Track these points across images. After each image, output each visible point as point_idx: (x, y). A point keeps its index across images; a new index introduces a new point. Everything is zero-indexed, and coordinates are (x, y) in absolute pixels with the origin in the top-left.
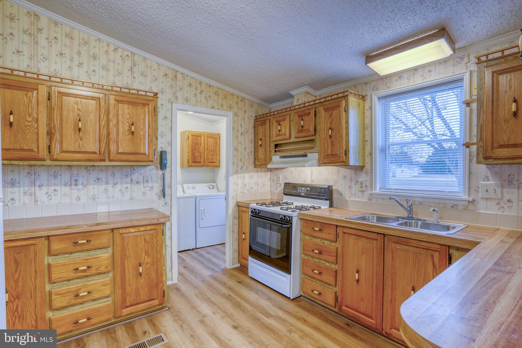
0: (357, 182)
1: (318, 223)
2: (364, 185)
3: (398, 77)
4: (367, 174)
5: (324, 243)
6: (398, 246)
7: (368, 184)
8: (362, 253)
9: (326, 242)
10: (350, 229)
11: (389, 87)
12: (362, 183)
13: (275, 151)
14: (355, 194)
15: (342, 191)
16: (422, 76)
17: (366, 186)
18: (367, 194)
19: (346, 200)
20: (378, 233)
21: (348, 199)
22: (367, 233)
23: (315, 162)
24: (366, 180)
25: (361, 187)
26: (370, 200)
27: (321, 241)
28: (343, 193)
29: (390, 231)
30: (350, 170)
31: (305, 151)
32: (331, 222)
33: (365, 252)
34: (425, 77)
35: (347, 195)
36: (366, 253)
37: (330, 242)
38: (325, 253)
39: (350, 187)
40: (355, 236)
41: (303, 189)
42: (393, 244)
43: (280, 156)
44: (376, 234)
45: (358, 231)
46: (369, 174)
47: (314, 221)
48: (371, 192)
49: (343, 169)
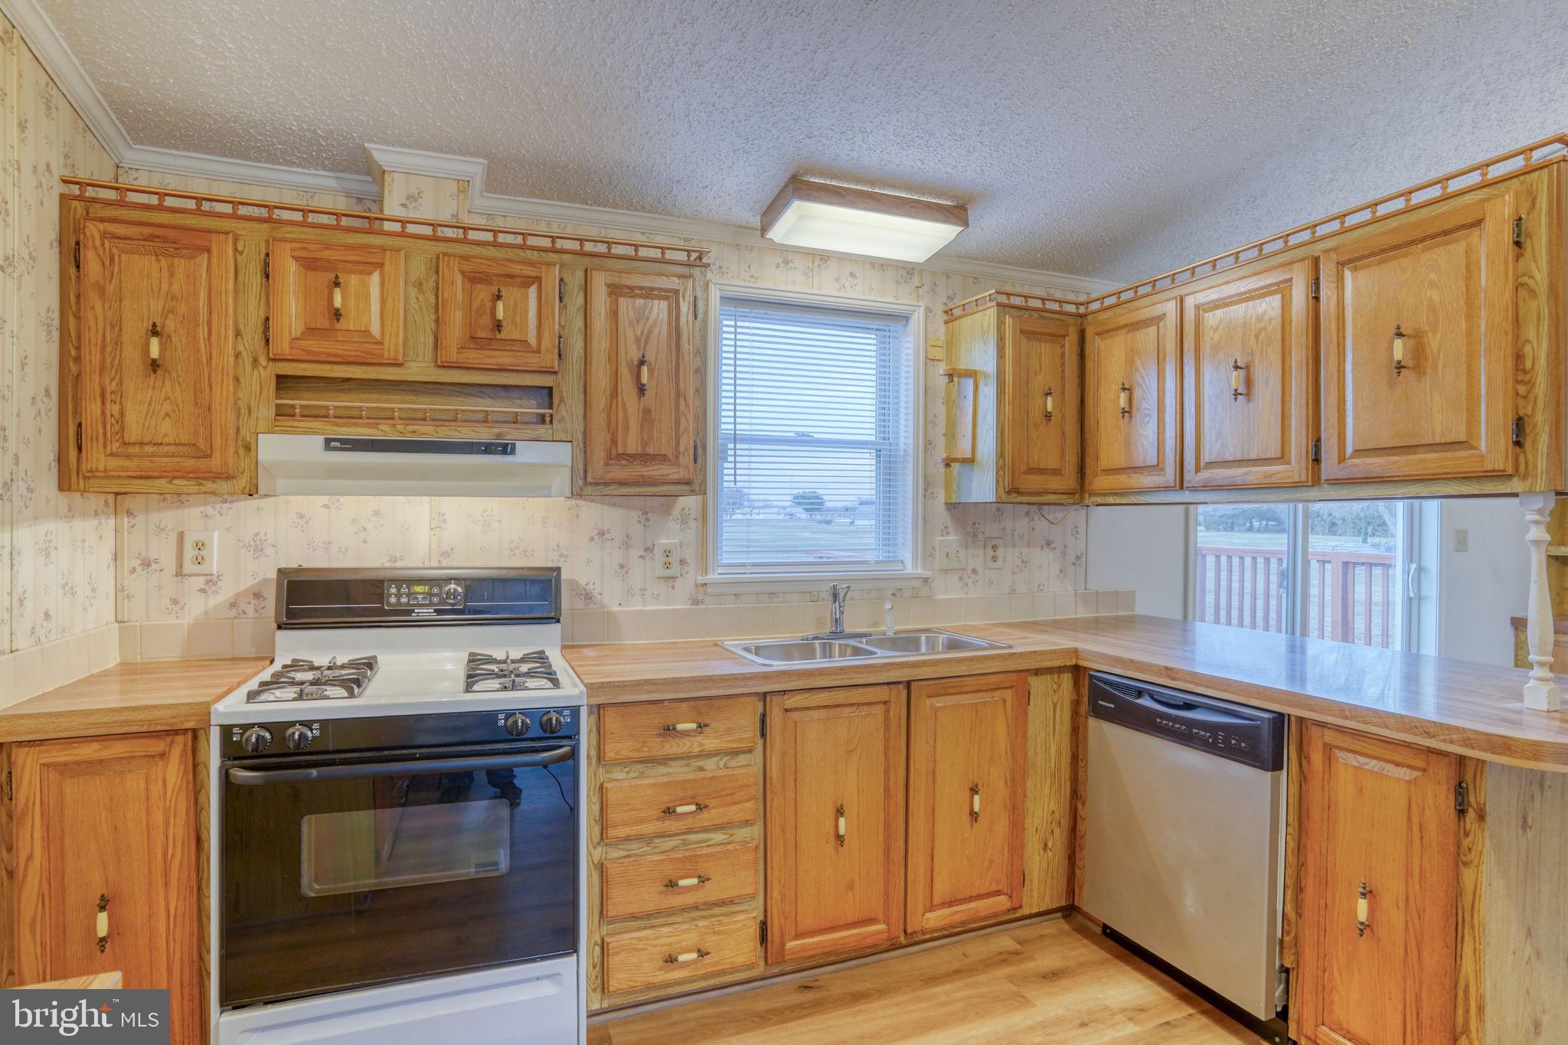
0: (649, 549)
2: (674, 559)
3: (781, 260)
4: (684, 522)
5: (702, 769)
6: (939, 702)
7: (690, 555)
8: (848, 752)
9: (710, 764)
10: (807, 695)
11: (756, 279)
12: (667, 553)
14: (643, 590)
15: (591, 586)
16: (837, 280)
17: (682, 562)
18: (685, 586)
19: (610, 616)
20: (888, 684)
21: (615, 608)
22: (861, 690)
24: (681, 543)
25: (667, 565)
26: (695, 602)
27: (687, 765)
28: (596, 592)
29: (925, 669)
30: (620, 511)
31: (496, 430)
33: (856, 748)
34: (844, 286)
35: (612, 599)
36: (859, 750)
37: (725, 759)
38: (712, 803)
39: (622, 566)
40: (822, 711)
41: (418, 589)
42: (928, 701)
43: (328, 441)
44: (886, 687)
45: (833, 693)
46: (692, 523)
47: (662, 701)
48: (701, 579)
49: (593, 504)
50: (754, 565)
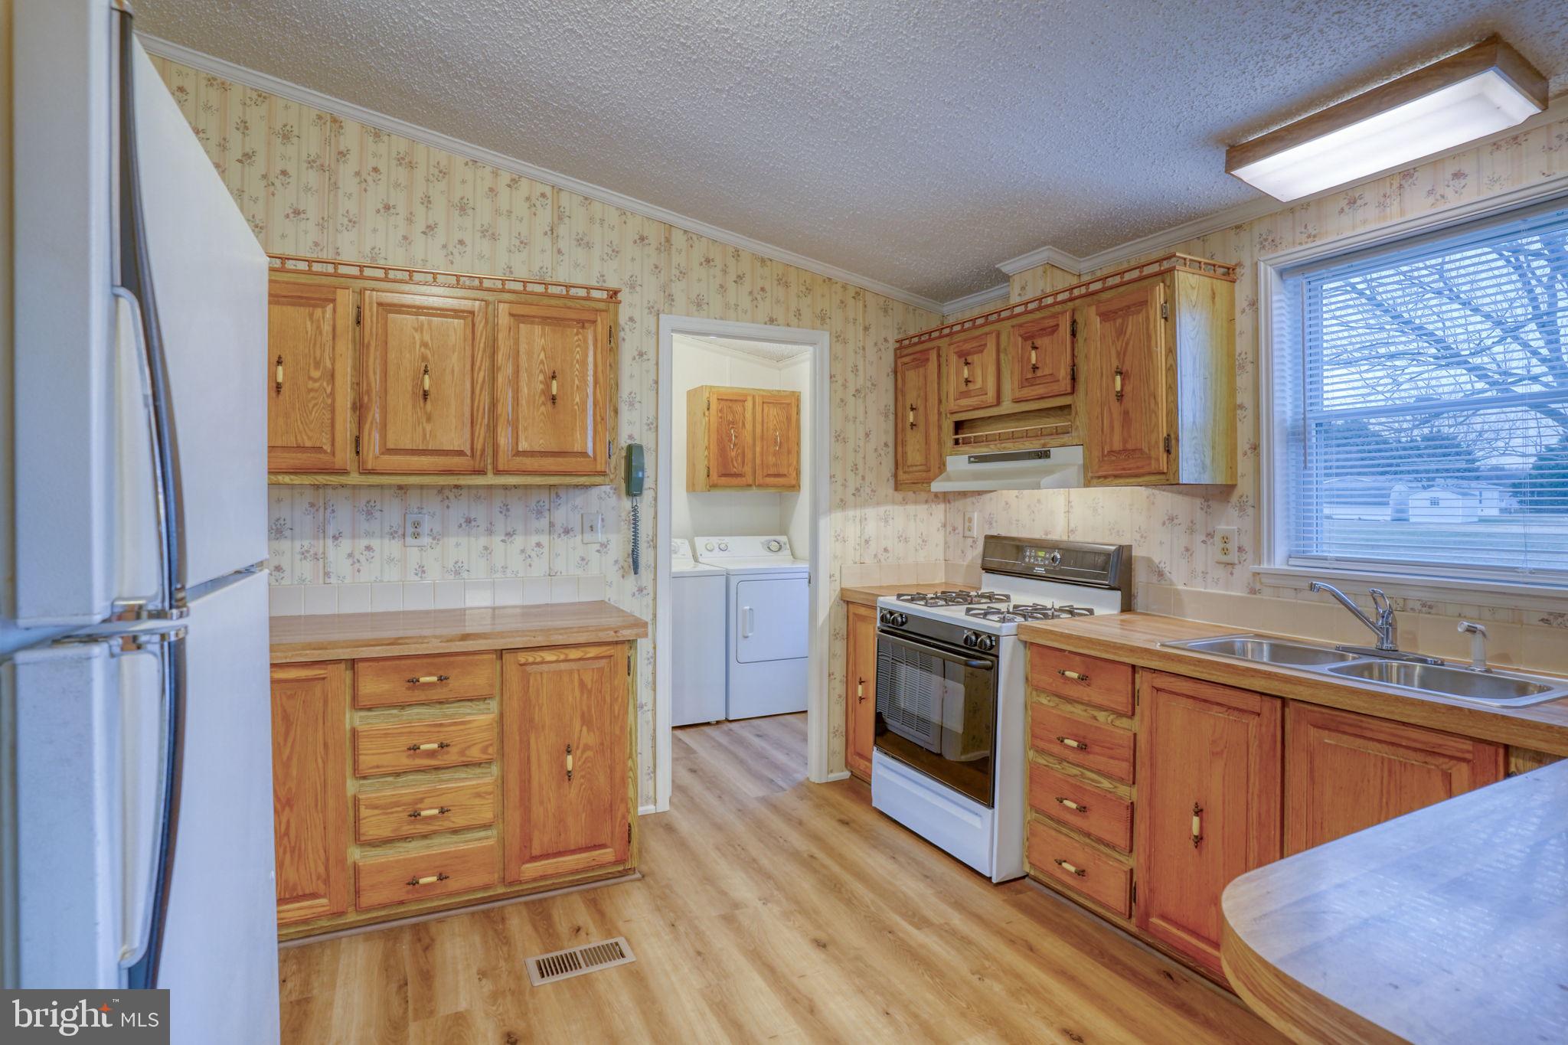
0: (1210, 535)
1: (1078, 658)
2: (1233, 546)
4: (1241, 509)
5: (1095, 718)
6: (1330, 739)
7: (1247, 541)
8: (1214, 754)
9: (1102, 716)
10: (1172, 678)
11: (1315, 236)
12: (1225, 540)
13: (957, 442)
14: (1205, 573)
15: (1162, 565)
16: (1431, 192)
17: (1240, 549)
18: (1243, 573)
19: (1177, 593)
20: (1260, 694)
21: (1181, 587)
22: (1228, 692)
23: (1074, 473)
24: (1239, 531)
25: (1225, 551)
26: (1253, 591)
27: (1086, 711)
28: (1166, 571)
30: (1188, 499)
31: (1043, 441)
32: (1115, 654)
33: (1222, 751)
34: (1443, 197)
35: (1178, 578)
36: (1225, 756)
37: (1112, 717)
38: (1097, 749)
39: (1187, 550)
40: (1189, 699)
41: (1041, 554)
42: (1312, 731)
43: (970, 457)
44: (1255, 696)
45: (1197, 684)
46: (1249, 511)
47: (1064, 651)
48: (1256, 568)
49: (1164, 493)
50: (1338, 559)
